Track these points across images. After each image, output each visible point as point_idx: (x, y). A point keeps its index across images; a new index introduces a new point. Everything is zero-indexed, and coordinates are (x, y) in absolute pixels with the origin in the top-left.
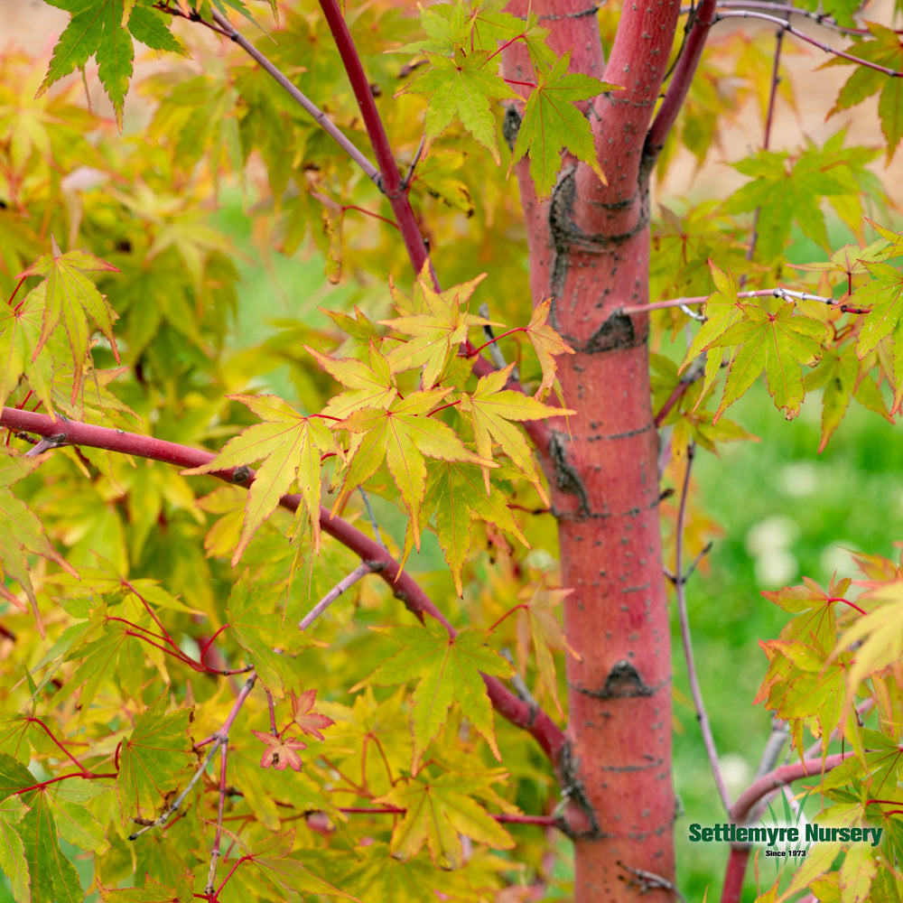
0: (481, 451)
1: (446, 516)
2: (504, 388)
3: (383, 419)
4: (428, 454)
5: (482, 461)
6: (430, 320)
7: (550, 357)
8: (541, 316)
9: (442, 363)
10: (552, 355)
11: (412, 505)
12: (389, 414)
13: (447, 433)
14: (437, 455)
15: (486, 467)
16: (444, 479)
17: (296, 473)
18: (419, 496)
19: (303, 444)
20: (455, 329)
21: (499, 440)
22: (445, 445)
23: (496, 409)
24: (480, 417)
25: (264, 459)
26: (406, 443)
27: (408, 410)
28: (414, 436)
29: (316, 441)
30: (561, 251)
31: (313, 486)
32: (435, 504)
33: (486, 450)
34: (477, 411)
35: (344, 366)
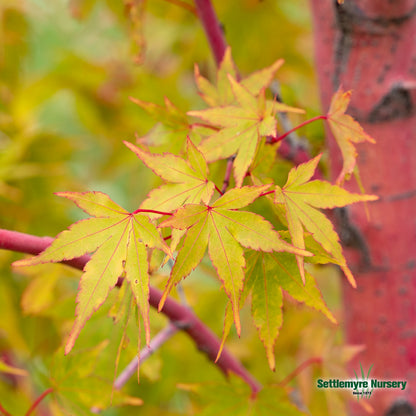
0: (294, 241)
1: (260, 297)
2: (312, 179)
3: (204, 214)
4: (246, 245)
5: (296, 251)
6: (238, 112)
7: (349, 144)
8: (341, 106)
9: (252, 154)
10: (353, 143)
11: (233, 293)
12: (209, 208)
13: (264, 225)
14: (255, 247)
15: (301, 256)
16: (258, 264)
17: (124, 266)
18: (239, 284)
19: (129, 238)
20: (262, 119)
21: (310, 228)
22: (262, 237)
23: (306, 198)
24: (291, 207)
25: (93, 253)
26: (225, 235)
27: (228, 205)
28: (232, 228)
29: (142, 237)
30: (345, 31)
31: (141, 281)
32: (250, 287)
33: (299, 239)
34: (288, 202)
35: (163, 160)
